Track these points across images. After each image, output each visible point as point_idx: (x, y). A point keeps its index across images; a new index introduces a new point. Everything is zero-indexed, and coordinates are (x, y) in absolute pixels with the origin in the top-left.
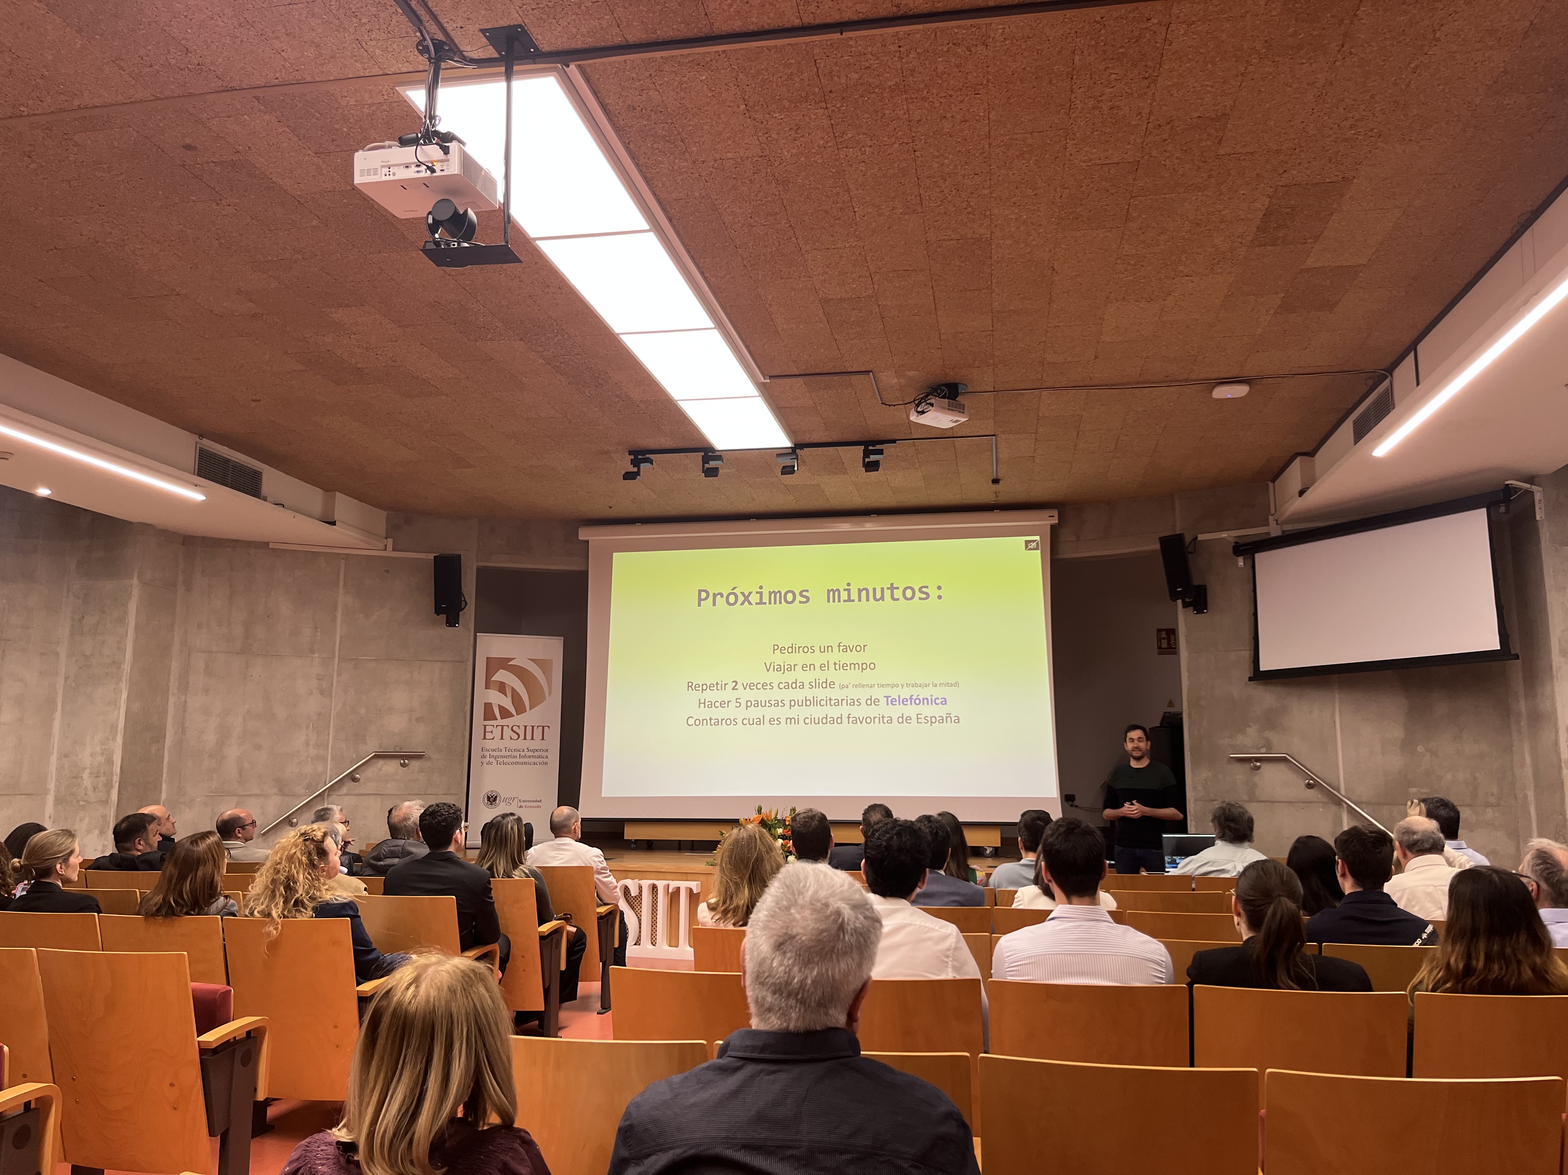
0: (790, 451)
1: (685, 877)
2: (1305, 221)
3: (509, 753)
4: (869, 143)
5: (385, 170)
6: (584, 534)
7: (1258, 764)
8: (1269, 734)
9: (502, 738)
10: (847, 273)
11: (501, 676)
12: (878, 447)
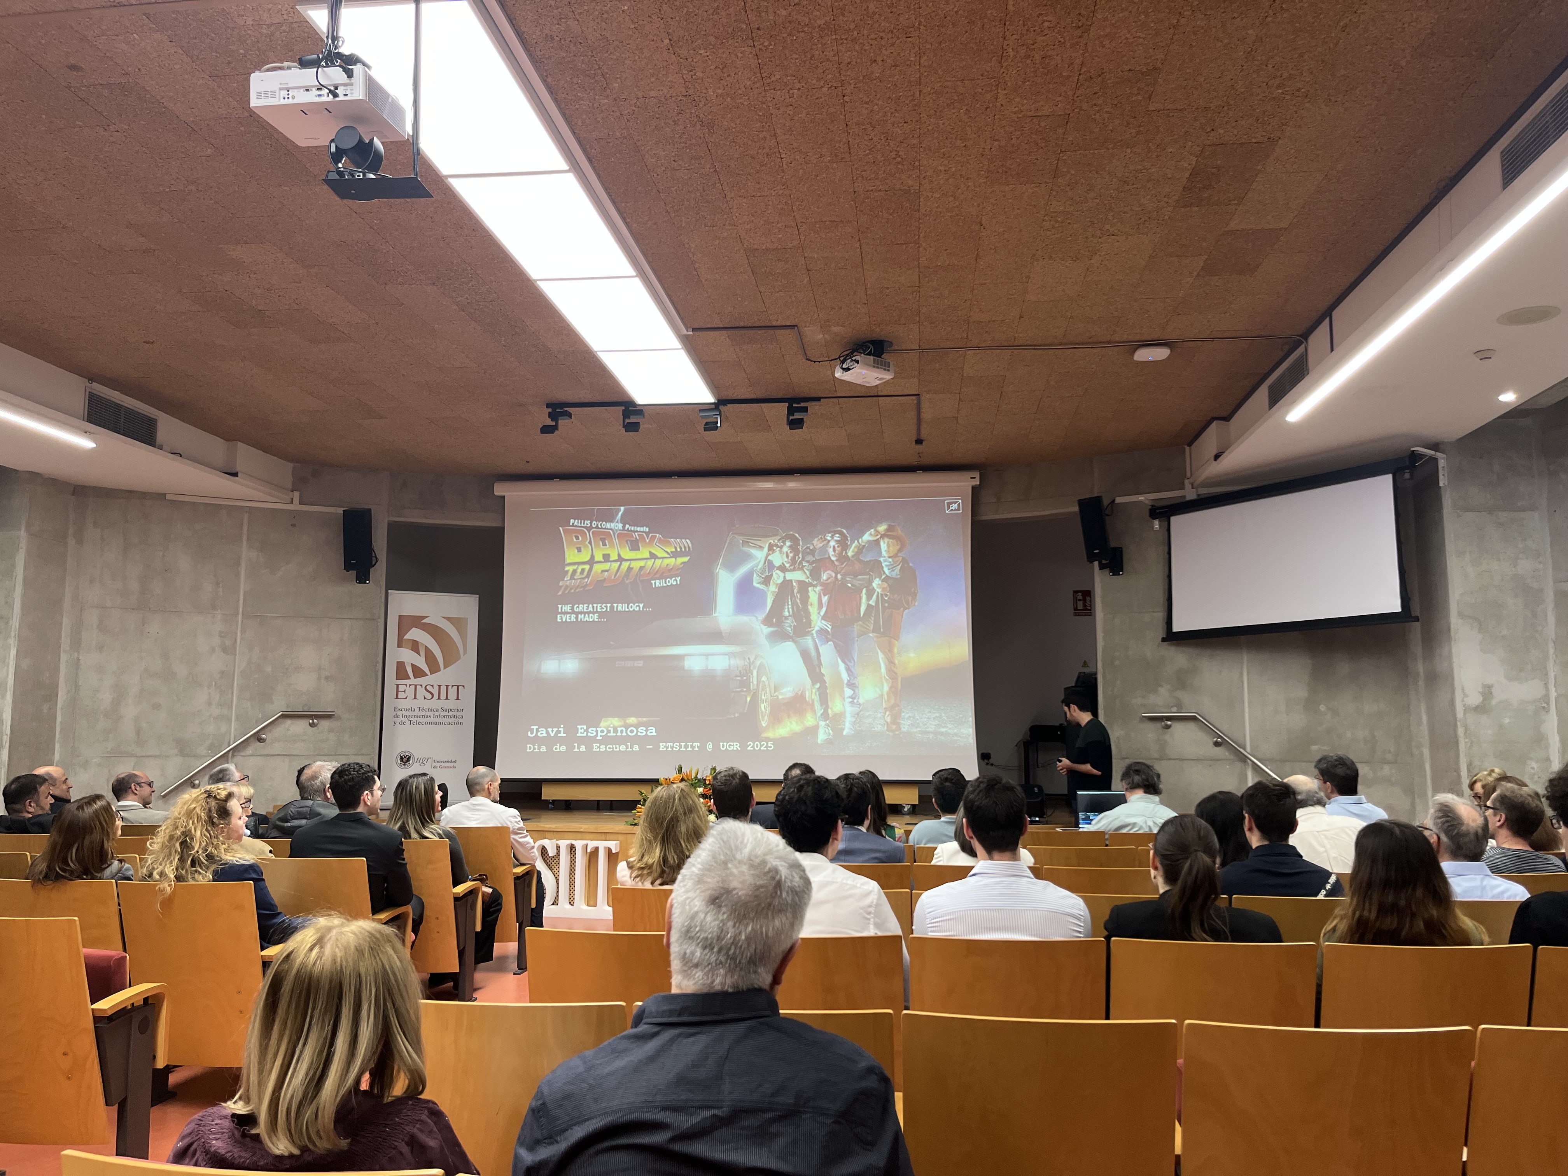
0: (713, 406)
1: (603, 836)
2: (1229, 182)
3: (423, 713)
4: (798, 86)
5: (284, 93)
6: (500, 489)
7: (1169, 723)
8: (1180, 694)
9: (415, 698)
10: (773, 223)
11: (414, 634)
12: (803, 405)
